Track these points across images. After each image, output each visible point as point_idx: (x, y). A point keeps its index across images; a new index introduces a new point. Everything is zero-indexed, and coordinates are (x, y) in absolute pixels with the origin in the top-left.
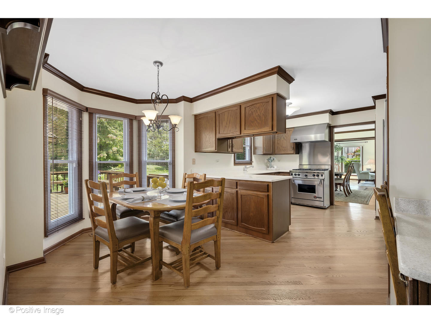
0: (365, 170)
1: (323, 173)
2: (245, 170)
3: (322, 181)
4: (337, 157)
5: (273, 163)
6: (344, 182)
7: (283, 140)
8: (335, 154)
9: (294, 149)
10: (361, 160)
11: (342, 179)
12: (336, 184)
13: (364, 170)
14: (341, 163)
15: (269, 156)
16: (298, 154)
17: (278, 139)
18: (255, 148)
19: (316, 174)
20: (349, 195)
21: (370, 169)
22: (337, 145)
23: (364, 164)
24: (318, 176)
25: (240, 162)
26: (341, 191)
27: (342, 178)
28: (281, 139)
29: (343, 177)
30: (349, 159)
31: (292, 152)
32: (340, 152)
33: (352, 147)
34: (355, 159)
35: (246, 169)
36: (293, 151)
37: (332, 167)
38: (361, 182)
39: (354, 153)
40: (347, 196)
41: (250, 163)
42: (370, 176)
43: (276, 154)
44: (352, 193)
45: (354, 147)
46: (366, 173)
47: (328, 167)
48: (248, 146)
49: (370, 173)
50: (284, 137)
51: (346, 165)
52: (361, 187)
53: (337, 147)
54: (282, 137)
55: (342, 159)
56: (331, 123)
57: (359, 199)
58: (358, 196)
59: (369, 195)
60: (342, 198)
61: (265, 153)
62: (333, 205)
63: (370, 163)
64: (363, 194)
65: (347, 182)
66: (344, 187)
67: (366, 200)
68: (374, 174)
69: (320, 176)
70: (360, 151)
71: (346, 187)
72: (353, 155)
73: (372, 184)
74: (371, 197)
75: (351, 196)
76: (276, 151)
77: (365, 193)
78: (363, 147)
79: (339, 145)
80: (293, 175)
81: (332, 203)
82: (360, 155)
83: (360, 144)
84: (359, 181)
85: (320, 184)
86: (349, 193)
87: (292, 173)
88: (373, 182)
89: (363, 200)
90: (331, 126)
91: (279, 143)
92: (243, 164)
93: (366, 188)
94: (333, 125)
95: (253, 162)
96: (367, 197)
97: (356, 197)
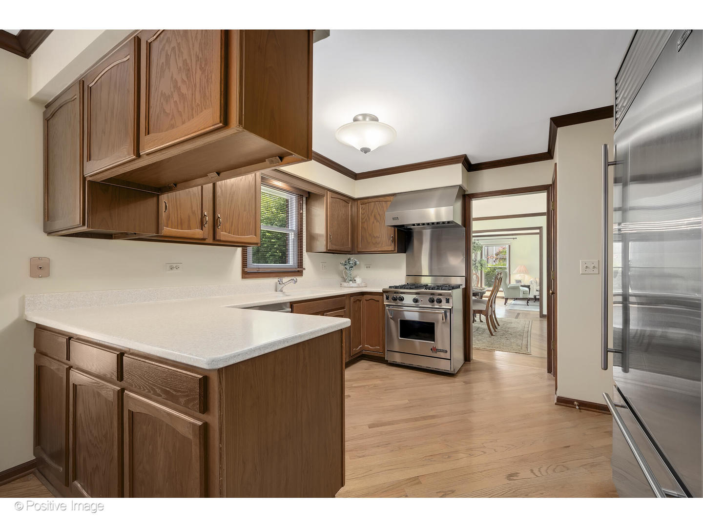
0: (513, 283)
1: (450, 295)
2: (279, 289)
3: (448, 314)
4: (475, 261)
5: (354, 272)
6: (487, 307)
7: (373, 223)
8: (473, 256)
9: (394, 241)
10: (507, 267)
11: (483, 302)
12: (475, 312)
13: (511, 281)
14: (479, 271)
15: (346, 257)
16: (405, 253)
17: (364, 220)
18: (311, 238)
19: (436, 298)
20: (495, 331)
21: (520, 281)
23: (511, 274)
24: (439, 301)
26: (481, 321)
27: (484, 299)
28: (369, 219)
30: (490, 265)
31: (391, 248)
32: (479, 253)
33: (492, 245)
34: (498, 264)
35: (280, 287)
36: (393, 245)
37: (469, 281)
38: (509, 301)
39: (497, 255)
40: (492, 335)
41: (298, 271)
42: (521, 291)
43: (360, 253)
44: (499, 325)
45: (496, 245)
46: (516, 288)
47: (460, 281)
48: (292, 230)
49: (521, 288)
50: (375, 216)
51: (487, 275)
52: (509, 312)
53: (475, 245)
54: (371, 215)
55: (482, 265)
56: (465, 187)
57: (512, 341)
58: (509, 334)
59: (526, 329)
60: (484, 341)
61: (331, 249)
62: (470, 361)
63: (520, 272)
64: (515, 326)
65: (491, 306)
66: (487, 316)
67: (524, 343)
68: (527, 289)
69: (444, 301)
70: (506, 252)
71: (491, 316)
72: (496, 260)
73: (524, 305)
74: (529, 333)
75: (498, 334)
76: (360, 247)
77: (519, 324)
78: (509, 246)
79: (477, 242)
80: (390, 298)
81: (467, 357)
82: (506, 259)
83: (506, 241)
84: (506, 299)
85: (443, 320)
86: (495, 327)
87: (387, 294)
88: (525, 302)
89: (519, 342)
90: (466, 193)
91: (366, 228)
92: (274, 275)
93: (519, 314)
94: (469, 192)
95: (304, 269)
96: (525, 335)
97: (507, 336)
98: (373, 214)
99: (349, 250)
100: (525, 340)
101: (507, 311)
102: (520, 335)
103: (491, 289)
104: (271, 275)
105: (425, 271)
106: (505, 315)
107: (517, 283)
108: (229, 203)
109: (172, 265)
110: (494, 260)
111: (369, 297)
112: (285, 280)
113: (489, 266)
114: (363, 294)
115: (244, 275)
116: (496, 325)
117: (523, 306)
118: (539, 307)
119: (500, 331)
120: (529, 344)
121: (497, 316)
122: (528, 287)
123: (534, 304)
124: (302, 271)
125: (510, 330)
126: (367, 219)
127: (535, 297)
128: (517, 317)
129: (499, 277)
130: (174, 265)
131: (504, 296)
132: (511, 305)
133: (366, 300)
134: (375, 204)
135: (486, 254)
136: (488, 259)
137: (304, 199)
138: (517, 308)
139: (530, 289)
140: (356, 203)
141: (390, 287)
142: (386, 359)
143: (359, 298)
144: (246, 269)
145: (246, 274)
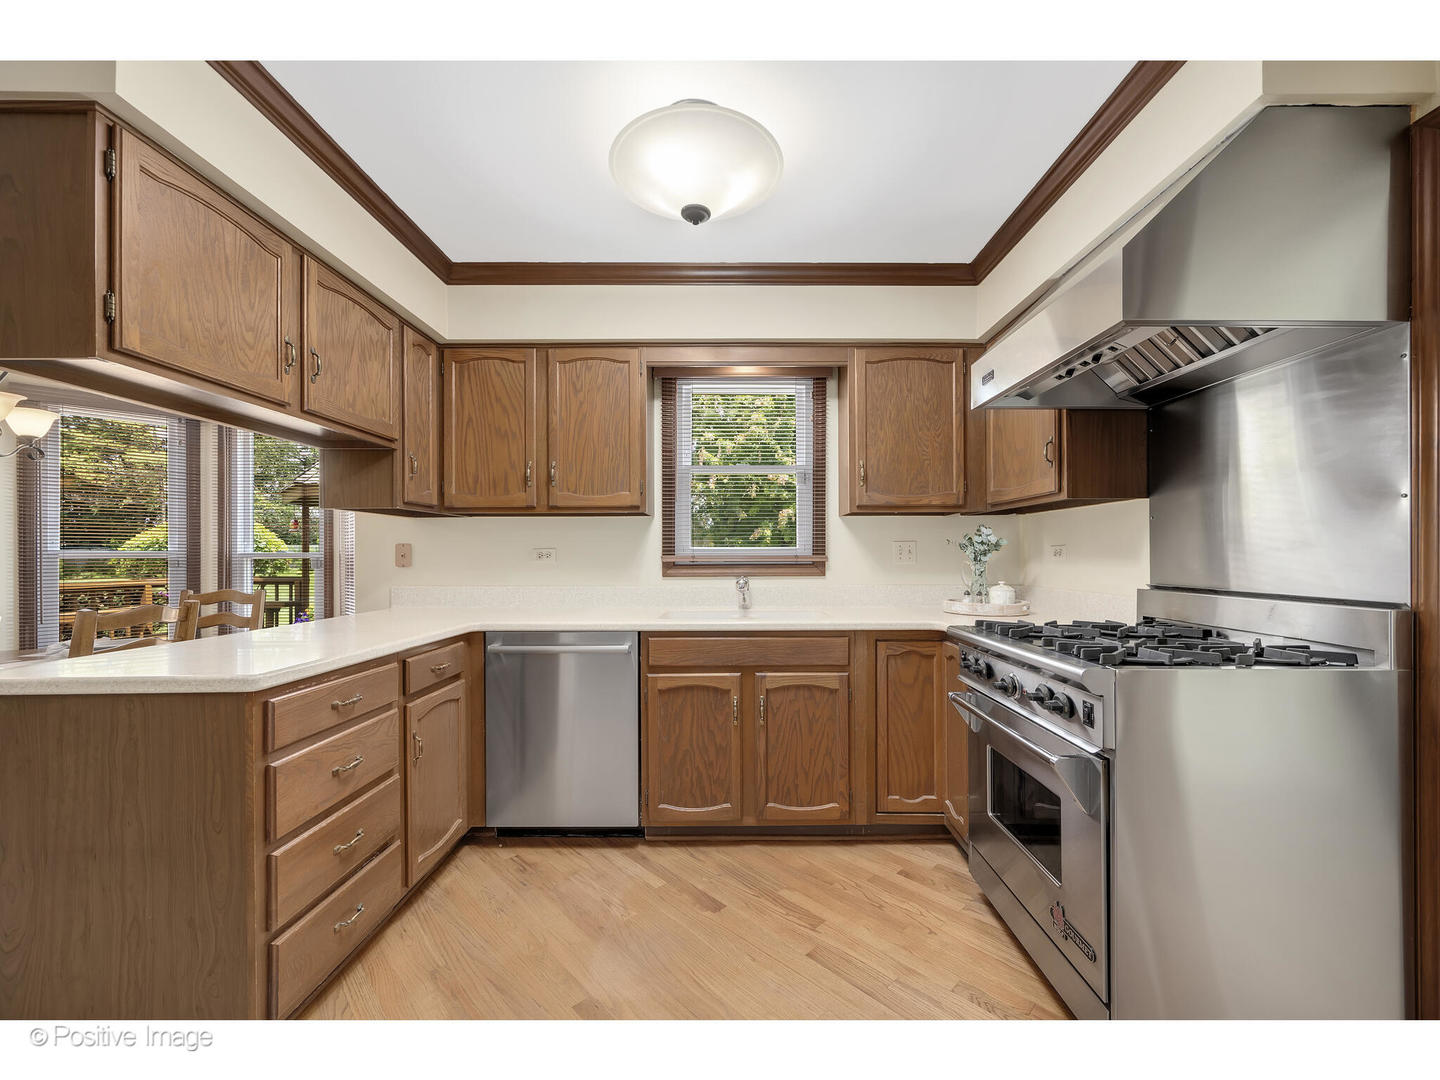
9: (1055, 456)
31: (1050, 482)
36: (1053, 471)
41: (816, 564)
61: (865, 504)
92: (742, 570)
99: (958, 501)
104: (733, 570)
109: (536, 550)
111: (950, 647)
115: (666, 571)
124: (824, 564)
130: (544, 552)
133: (947, 658)
137: (830, 385)
143: (925, 648)
144: (670, 559)
145: (670, 568)
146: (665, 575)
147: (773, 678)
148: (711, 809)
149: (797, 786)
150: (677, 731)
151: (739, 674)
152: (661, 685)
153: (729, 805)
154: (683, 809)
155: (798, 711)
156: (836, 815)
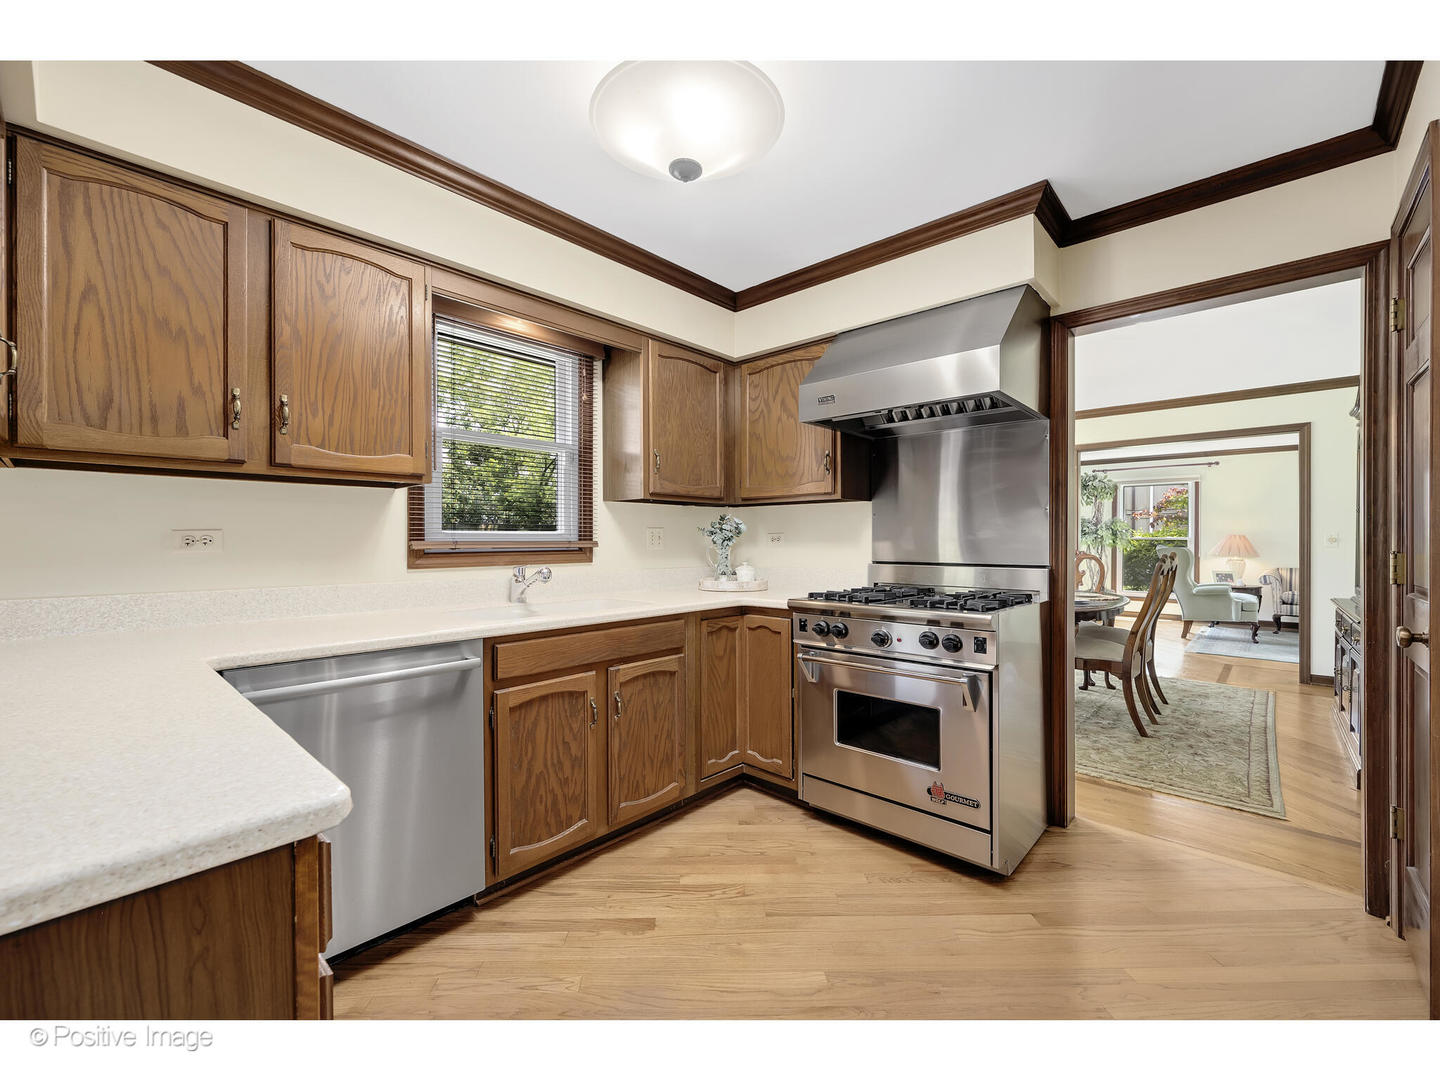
0: (1207, 579)
2: (515, 594)
3: (983, 689)
4: (1096, 524)
5: (735, 552)
6: (1128, 654)
7: (779, 420)
9: (831, 466)
10: (1190, 537)
11: (1117, 639)
12: (1086, 663)
13: (1202, 577)
14: (1108, 551)
15: (714, 513)
16: (870, 499)
17: (757, 414)
18: (616, 465)
19: (942, 634)
20: (1154, 721)
21: (1229, 577)
22: (1095, 478)
23: (1206, 555)
24: (954, 646)
25: (462, 548)
27: (1117, 626)
28: (769, 412)
29: (1124, 623)
30: (1141, 534)
31: (826, 486)
32: (1107, 503)
33: (1147, 483)
34: (1162, 533)
35: (517, 590)
36: (829, 477)
38: (1195, 629)
39: (1158, 508)
40: (1143, 733)
41: (582, 549)
42: (1233, 604)
43: (749, 502)
44: (1165, 702)
45: (1156, 483)
46: (1217, 595)
47: (1036, 582)
48: (561, 446)
49: (1233, 595)
50: (783, 402)
51: (1129, 559)
52: (1196, 660)
53: (1096, 483)
54: (774, 400)
55: (1114, 534)
56: (1049, 293)
57: (1212, 760)
58: (1197, 733)
59: (1258, 721)
60: (1117, 753)
61: (658, 491)
62: (1064, 827)
63: (1228, 551)
64: (1220, 709)
65: (1141, 650)
66: (1126, 677)
67: (1257, 771)
68: (1253, 599)
69: (969, 645)
70: (1185, 502)
71: (1140, 678)
72: (1155, 520)
73: (1244, 641)
74: (1270, 737)
75: (1163, 731)
76: (748, 487)
77: (1233, 701)
78: (1197, 484)
79: (1101, 475)
80: (809, 627)
81: (1056, 813)
82: (1187, 519)
83: (1187, 473)
84: (1188, 624)
85: (965, 704)
86: (1152, 708)
87: (803, 616)
88: (1247, 633)
89: (1238, 766)
90: (1052, 314)
91: (762, 435)
92: (507, 558)
93: (1228, 668)
94: (1063, 306)
95: (596, 544)
96: (1256, 742)
97: (1192, 742)
98: (779, 398)
99: (716, 494)
100: (1257, 758)
101: (1189, 656)
102: (1239, 742)
103: (1144, 594)
104: (496, 559)
105: (948, 546)
106: (1185, 670)
107: (1221, 580)
108: (319, 367)
109: (188, 533)
110: (1151, 520)
111: (757, 619)
112: (530, 571)
113: (1137, 537)
114: (743, 611)
115: (412, 560)
116: (1157, 699)
117: (1240, 645)
118: (1298, 649)
119: (1168, 720)
120: (1273, 776)
121: (1159, 673)
122: (1256, 592)
123: (1277, 638)
124: (591, 550)
125: (1203, 721)
126: (765, 411)
127: (1277, 619)
128: (1223, 678)
129: (1166, 567)
130: (198, 535)
131: (1180, 613)
132: (1201, 640)
133: (750, 629)
134: (784, 370)
135: (1129, 507)
136: (1134, 520)
137: (598, 366)
138: (1220, 649)
139: (1260, 597)
140: (738, 371)
141: (811, 595)
142: (800, 797)
143: (730, 622)
144: (417, 545)
145: (419, 556)
146: (410, 566)
147: (627, 670)
148: (567, 832)
149: (644, 777)
150: (529, 754)
151: (594, 673)
152: (513, 702)
153: (585, 821)
154: (537, 845)
155: (646, 701)
156: (676, 794)
